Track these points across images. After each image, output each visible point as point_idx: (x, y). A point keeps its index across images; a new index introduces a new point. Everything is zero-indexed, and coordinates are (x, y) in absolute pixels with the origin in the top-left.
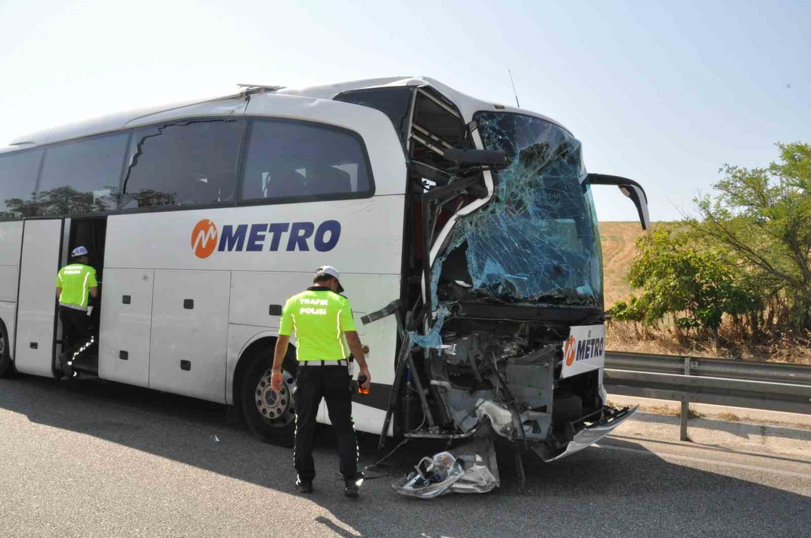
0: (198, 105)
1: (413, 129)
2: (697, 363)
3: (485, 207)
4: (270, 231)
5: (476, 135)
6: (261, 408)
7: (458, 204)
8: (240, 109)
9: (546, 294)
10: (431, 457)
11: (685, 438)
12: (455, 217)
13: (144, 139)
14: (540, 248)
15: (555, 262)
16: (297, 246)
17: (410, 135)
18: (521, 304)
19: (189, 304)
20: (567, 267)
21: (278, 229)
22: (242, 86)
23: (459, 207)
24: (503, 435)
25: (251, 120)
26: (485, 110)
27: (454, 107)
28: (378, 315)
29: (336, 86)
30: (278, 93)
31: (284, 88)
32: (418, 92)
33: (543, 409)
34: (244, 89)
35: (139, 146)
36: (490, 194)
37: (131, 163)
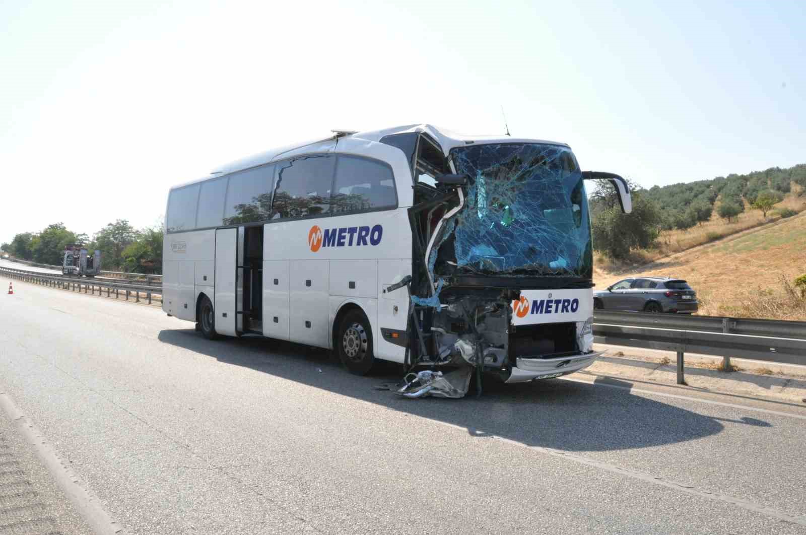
0: (310, 146)
1: (418, 162)
2: (735, 323)
3: (460, 212)
4: (348, 233)
5: (451, 164)
6: (346, 350)
7: (445, 211)
8: (332, 148)
9: (519, 268)
10: (417, 373)
11: (682, 382)
12: (442, 219)
13: (282, 170)
14: (519, 235)
15: (531, 245)
16: (362, 242)
17: (415, 166)
18: (497, 276)
19: (309, 283)
20: (541, 248)
21: (352, 231)
22: (334, 131)
23: (445, 212)
24: (470, 362)
25: (339, 156)
26: (456, 146)
27: (439, 145)
28: (397, 286)
29: (381, 132)
30: (353, 137)
31: (357, 132)
32: (421, 137)
33: (502, 347)
34: (335, 134)
35: (280, 175)
36: (462, 204)
37: (275, 187)
